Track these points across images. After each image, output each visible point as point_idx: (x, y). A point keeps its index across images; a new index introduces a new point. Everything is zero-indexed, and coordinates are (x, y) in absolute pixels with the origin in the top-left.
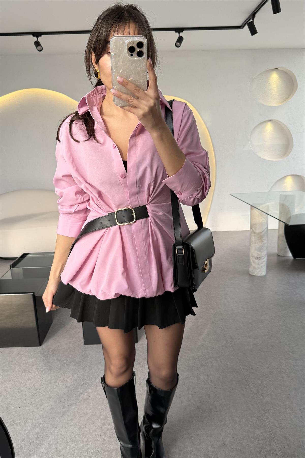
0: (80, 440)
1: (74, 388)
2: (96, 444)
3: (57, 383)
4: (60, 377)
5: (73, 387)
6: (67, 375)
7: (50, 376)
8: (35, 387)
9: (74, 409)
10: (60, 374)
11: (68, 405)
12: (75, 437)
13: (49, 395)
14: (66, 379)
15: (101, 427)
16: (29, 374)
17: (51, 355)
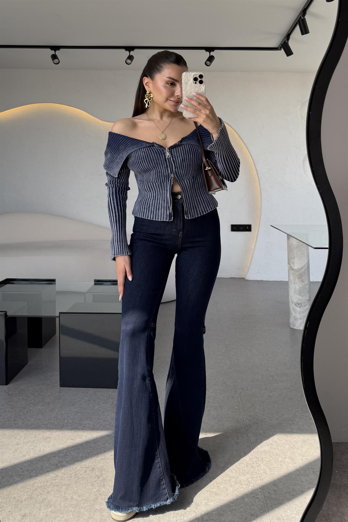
0: (27, 475)
2: (45, 479)
3: (17, 421)
4: (22, 416)
6: (31, 414)
7: (10, 414)
9: (29, 446)
10: (23, 413)
11: (24, 443)
12: (23, 472)
15: (57, 465)
17: (17, 394)
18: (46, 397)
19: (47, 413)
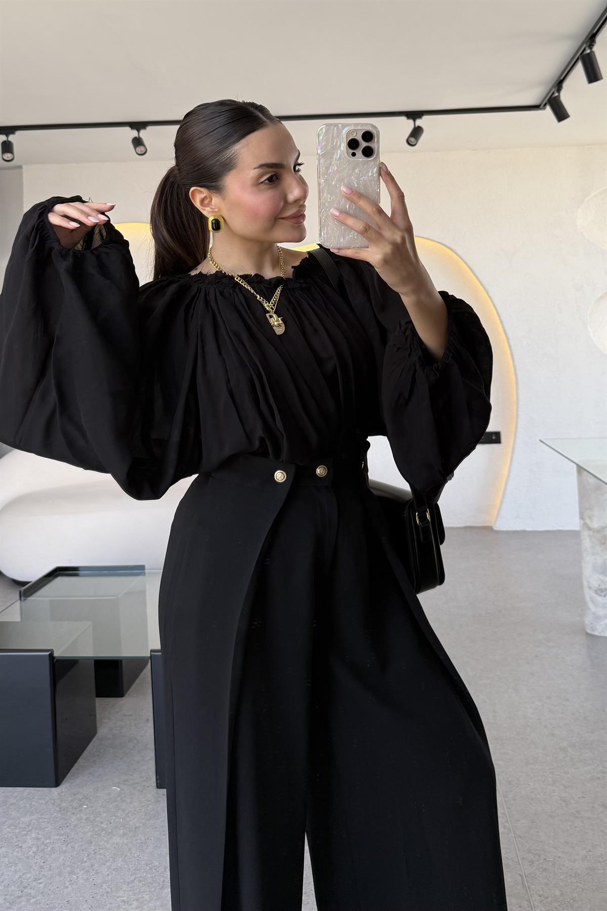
1: (111, 889)
3: (75, 874)
4: (85, 862)
5: (109, 888)
6: (103, 856)
7: (62, 858)
8: (22, 882)
10: (87, 855)
13: (48, 902)
14: (97, 865)
16: (17, 850)
17: (77, 808)
18: (130, 814)
19: (132, 855)
